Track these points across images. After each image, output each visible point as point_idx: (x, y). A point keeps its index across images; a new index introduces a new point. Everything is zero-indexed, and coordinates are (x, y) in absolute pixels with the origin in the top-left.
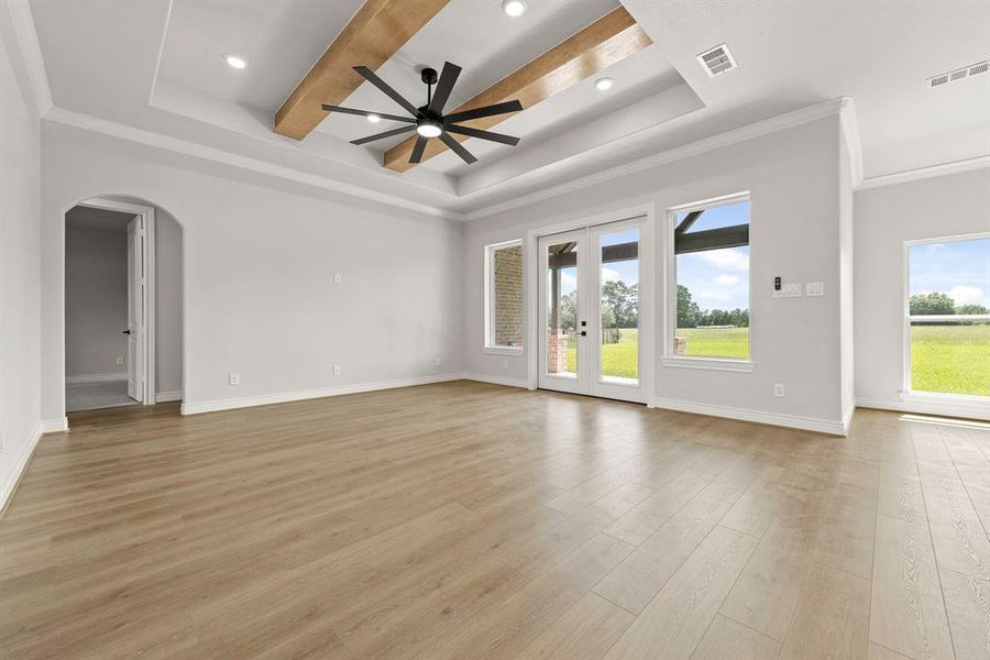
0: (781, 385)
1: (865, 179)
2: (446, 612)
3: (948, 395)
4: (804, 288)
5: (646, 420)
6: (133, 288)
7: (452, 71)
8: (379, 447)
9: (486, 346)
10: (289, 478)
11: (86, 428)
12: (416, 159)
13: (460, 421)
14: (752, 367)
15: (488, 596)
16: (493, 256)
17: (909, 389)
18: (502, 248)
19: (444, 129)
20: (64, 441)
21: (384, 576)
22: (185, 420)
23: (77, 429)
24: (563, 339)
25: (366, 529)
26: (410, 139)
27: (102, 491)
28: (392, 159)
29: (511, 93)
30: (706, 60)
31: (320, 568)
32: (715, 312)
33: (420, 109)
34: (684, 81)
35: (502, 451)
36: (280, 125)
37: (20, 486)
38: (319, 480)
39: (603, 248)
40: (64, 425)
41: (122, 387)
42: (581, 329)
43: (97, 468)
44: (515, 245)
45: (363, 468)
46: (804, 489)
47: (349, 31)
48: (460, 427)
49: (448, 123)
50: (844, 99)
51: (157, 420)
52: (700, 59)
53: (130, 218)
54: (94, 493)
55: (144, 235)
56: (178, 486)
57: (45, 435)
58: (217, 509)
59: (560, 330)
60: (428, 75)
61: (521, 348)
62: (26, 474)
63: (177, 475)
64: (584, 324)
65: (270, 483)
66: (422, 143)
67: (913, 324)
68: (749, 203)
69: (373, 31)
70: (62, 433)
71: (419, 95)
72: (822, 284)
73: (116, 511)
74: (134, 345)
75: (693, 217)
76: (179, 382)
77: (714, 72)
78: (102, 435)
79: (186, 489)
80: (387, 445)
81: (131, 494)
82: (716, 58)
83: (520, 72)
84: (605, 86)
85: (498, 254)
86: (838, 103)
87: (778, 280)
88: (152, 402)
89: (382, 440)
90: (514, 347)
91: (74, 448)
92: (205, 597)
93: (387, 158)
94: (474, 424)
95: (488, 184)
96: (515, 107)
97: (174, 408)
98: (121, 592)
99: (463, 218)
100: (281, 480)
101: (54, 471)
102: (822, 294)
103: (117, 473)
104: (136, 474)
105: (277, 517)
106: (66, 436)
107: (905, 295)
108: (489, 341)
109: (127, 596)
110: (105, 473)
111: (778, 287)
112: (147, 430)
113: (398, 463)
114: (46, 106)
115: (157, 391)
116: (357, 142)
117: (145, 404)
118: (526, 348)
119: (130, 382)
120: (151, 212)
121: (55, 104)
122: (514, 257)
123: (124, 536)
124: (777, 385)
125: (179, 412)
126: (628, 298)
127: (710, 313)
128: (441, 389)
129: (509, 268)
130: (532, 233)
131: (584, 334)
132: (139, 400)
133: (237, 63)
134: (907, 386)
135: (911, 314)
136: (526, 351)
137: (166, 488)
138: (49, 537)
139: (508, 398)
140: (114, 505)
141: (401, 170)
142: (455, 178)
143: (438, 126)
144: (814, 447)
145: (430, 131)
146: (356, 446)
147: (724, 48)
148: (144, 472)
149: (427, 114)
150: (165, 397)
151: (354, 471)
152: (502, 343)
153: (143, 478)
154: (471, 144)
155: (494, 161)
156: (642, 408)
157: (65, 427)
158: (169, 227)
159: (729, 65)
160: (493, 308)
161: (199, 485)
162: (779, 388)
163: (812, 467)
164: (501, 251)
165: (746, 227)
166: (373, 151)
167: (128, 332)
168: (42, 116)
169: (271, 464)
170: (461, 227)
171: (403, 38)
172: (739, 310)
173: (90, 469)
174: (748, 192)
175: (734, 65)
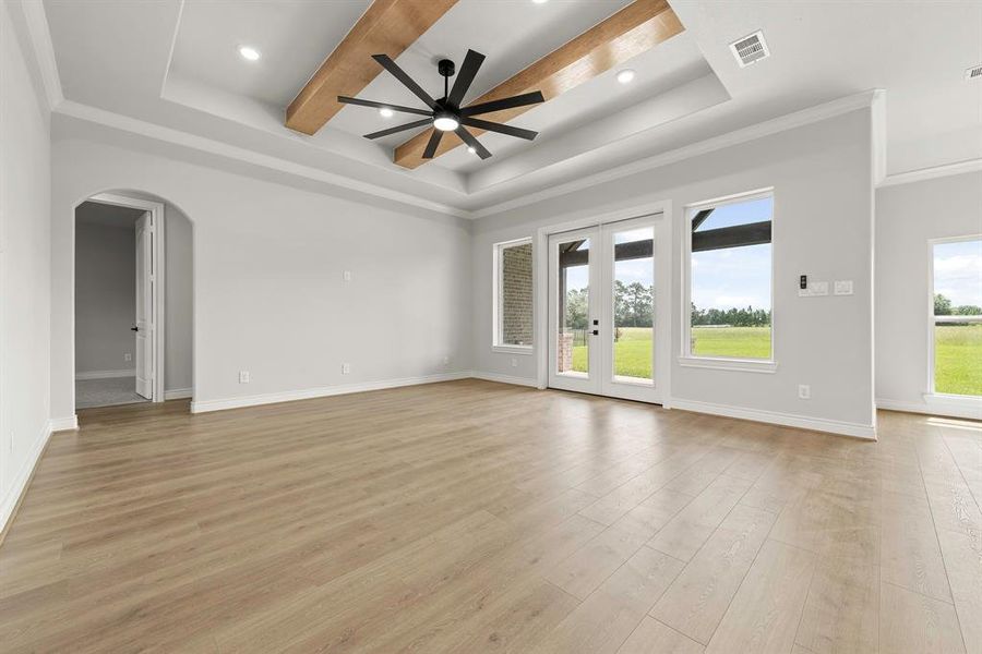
0: (807, 387)
1: (888, 176)
2: (493, 639)
3: (963, 397)
4: (831, 288)
5: (660, 421)
6: (142, 285)
7: (474, 60)
8: (395, 448)
9: (495, 344)
10: (307, 481)
11: (97, 426)
12: (429, 153)
13: (474, 422)
14: (775, 368)
15: (537, 620)
16: (501, 253)
17: (933, 390)
18: (511, 246)
19: (461, 123)
20: (74, 441)
21: (420, 595)
22: (194, 418)
23: (87, 427)
24: (567, 338)
25: (394, 539)
26: (425, 132)
27: (115, 494)
28: (402, 156)
29: (530, 85)
30: (738, 49)
31: (350, 585)
32: (712, 311)
33: (438, 101)
34: (712, 71)
35: (522, 453)
36: (292, 120)
37: (30, 488)
38: (337, 484)
39: (617, 246)
40: (72, 423)
41: (129, 384)
42: (593, 328)
43: (108, 469)
44: (524, 243)
45: (381, 471)
46: (851, 499)
47: (367, 19)
48: (476, 428)
49: (465, 116)
50: (877, 91)
51: (167, 417)
52: (733, 48)
53: (139, 214)
54: (106, 496)
55: (153, 232)
56: (193, 489)
57: (55, 433)
58: (234, 516)
59: (565, 329)
60: (445, 67)
61: (530, 347)
62: (34, 476)
63: (191, 477)
64: (596, 323)
65: (288, 486)
66: (437, 136)
67: (938, 324)
68: (772, 199)
69: (393, 18)
70: (72, 431)
71: (436, 87)
72: (851, 283)
73: (130, 517)
74: (143, 342)
75: (703, 215)
76: (188, 380)
77: (745, 62)
78: (111, 435)
79: (201, 493)
80: (404, 446)
81: (143, 498)
82: (749, 46)
83: (540, 63)
84: (626, 78)
85: (507, 252)
86: (871, 96)
87: (804, 279)
88: (161, 400)
89: (397, 441)
90: (521, 346)
91: (85, 447)
92: (229, 618)
93: (398, 154)
94: (489, 424)
95: (500, 179)
96: (536, 98)
97: (183, 406)
98: (138, 610)
99: (473, 216)
100: (298, 484)
101: (63, 472)
102: (851, 293)
103: (127, 476)
104: (148, 476)
105: (298, 524)
106: (76, 434)
107: (929, 294)
108: (497, 339)
109: (144, 616)
110: (115, 474)
111: (804, 286)
112: (155, 429)
113: (417, 466)
114: (56, 100)
115: (166, 387)
116: (371, 136)
117: (154, 401)
118: (536, 347)
119: (138, 378)
120: (162, 206)
121: (67, 98)
122: (521, 256)
123: (138, 545)
124: (803, 386)
125: (189, 410)
126: (626, 297)
127: (706, 313)
128: (448, 388)
129: (518, 265)
130: (542, 231)
131: (596, 333)
132: (148, 396)
133: (250, 54)
134: (931, 387)
135: (936, 314)
136: (535, 350)
137: (180, 491)
138: (60, 546)
139: (520, 398)
140: (128, 510)
141: (411, 166)
142: (466, 175)
143: (455, 119)
144: (846, 451)
145: (447, 124)
146: (371, 447)
147: (760, 36)
148: (157, 474)
149: (444, 107)
150: (173, 395)
151: (372, 475)
152: (509, 342)
153: (156, 480)
154: (487, 139)
155: (508, 156)
156: (659, 408)
157: (75, 425)
158: (178, 222)
159: (763, 55)
160: (501, 307)
161: (214, 489)
162: (804, 390)
163: (851, 474)
164: (511, 249)
165: (768, 224)
166: (384, 147)
167: (136, 329)
168: (52, 109)
169: (286, 466)
170: (470, 224)
171: (421, 29)
172: (735, 310)
173: (102, 471)
174: (772, 188)
175: (767, 54)
